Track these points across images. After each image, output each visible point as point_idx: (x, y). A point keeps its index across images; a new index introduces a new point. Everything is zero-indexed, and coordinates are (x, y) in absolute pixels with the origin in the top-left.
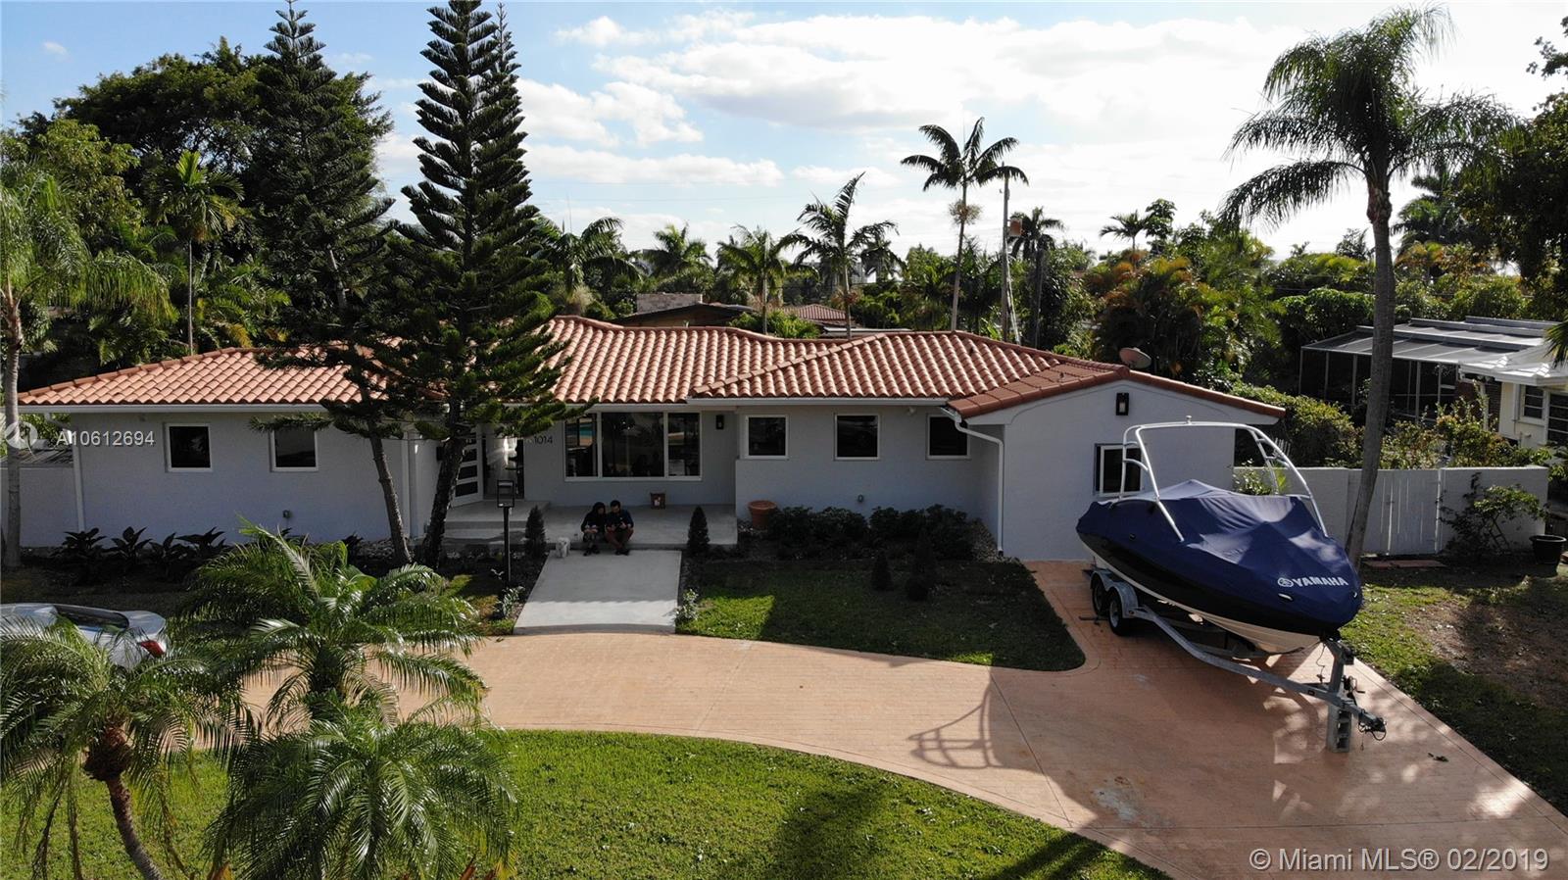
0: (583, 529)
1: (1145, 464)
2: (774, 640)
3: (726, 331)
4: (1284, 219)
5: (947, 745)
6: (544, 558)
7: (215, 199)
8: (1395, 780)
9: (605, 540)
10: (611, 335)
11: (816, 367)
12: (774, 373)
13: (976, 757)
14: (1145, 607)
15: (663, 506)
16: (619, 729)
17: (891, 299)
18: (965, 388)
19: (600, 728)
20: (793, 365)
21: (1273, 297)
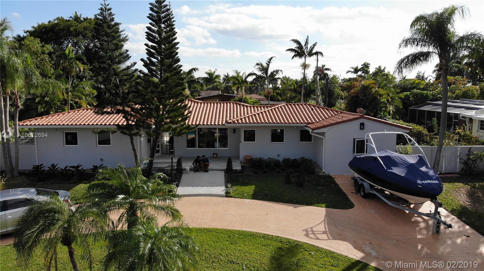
0: (193, 164)
1: (373, 145)
2: (257, 199)
3: (235, 103)
4: (414, 69)
5: (315, 233)
6: (182, 173)
7: (77, 62)
8: (455, 243)
9: (201, 168)
10: (199, 104)
11: (264, 114)
12: (251, 116)
13: (324, 236)
14: (372, 189)
15: (217, 157)
16: (213, 227)
17: (278, 93)
18: (312, 121)
19: (207, 227)
20: (257, 114)
21: (400, 93)
